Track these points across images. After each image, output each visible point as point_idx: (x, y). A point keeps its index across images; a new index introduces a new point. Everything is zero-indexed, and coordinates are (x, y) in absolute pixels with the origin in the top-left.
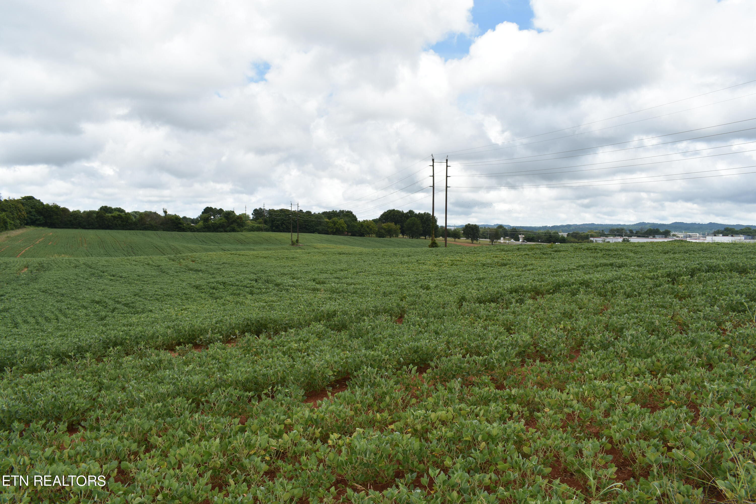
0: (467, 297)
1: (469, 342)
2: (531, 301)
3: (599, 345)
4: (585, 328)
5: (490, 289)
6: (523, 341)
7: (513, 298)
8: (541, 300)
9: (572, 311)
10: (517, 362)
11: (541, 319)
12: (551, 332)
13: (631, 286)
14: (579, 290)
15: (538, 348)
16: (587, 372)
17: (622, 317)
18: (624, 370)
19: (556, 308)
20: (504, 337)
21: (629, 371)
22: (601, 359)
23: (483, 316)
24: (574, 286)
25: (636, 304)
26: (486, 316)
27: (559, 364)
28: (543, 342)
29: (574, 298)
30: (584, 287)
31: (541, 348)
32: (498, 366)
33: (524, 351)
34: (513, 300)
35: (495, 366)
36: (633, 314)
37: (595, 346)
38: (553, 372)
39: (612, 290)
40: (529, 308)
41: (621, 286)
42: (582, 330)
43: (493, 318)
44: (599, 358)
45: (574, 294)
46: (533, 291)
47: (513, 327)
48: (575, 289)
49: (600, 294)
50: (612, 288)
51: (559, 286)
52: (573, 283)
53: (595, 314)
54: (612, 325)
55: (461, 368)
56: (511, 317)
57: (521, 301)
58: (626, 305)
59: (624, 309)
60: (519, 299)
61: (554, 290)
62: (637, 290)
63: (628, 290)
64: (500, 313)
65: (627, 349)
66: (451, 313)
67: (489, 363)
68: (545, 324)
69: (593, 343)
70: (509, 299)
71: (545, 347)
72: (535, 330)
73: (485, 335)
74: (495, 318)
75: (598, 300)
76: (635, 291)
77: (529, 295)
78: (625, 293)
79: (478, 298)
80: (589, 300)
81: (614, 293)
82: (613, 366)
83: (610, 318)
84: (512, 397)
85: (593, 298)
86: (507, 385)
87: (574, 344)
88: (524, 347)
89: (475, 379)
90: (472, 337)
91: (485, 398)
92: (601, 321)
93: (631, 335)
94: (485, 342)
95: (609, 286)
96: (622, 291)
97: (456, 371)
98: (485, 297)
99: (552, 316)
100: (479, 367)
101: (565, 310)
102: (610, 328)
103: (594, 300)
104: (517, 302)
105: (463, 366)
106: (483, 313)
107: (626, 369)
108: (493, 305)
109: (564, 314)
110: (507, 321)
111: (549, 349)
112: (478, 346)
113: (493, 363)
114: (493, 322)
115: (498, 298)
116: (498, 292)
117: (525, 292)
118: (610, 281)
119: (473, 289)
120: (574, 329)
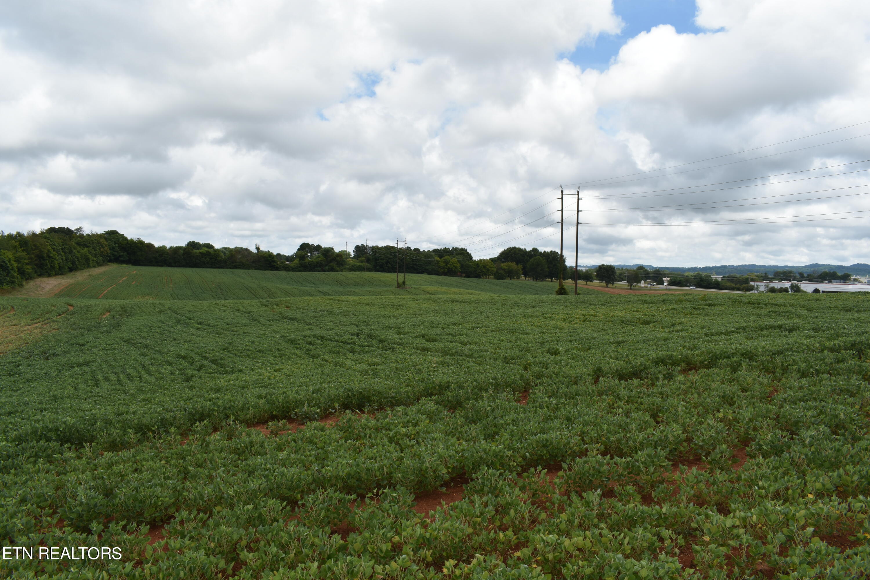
0: (603, 368)
1: (608, 435)
2: (681, 378)
3: (769, 447)
4: (751, 420)
5: (631, 357)
6: (674, 436)
7: (660, 372)
8: (693, 377)
9: (734, 394)
10: (667, 465)
11: (695, 403)
12: (709, 424)
13: (806, 361)
14: (741, 364)
15: (692, 446)
16: (756, 488)
17: (797, 406)
18: (803, 485)
19: (714, 389)
20: (650, 430)
21: (809, 487)
22: (772, 469)
23: (624, 397)
24: (735, 359)
25: (813, 388)
26: (628, 397)
27: (720, 473)
28: (699, 437)
29: (735, 375)
30: (747, 360)
31: (696, 444)
32: (644, 471)
33: (675, 449)
34: (661, 376)
35: (641, 471)
36: (811, 403)
37: (765, 448)
38: (713, 484)
39: (782, 365)
40: (680, 388)
41: (793, 360)
42: (747, 423)
43: (636, 400)
44: (771, 467)
45: (734, 370)
46: (684, 362)
47: (660, 415)
48: (735, 362)
49: (767, 371)
50: (782, 362)
51: (716, 357)
52: (733, 355)
53: (761, 399)
54: (785, 417)
55: (600, 472)
56: (658, 400)
57: (669, 377)
58: (801, 388)
59: (800, 394)
60: (667, 373)
61: (709, 362)
62: (814, 366)
63: (803, 365)
64: (644, 394)
65: (806, 455)
66: (586, 392)
67: (633, 466)
68: (701, 412)
69: (761, 443)
70: (655, 374)
71: (701, 444)
72: (688, 420)
73: (627, 424)
74: (639, 401)
75: (765, 380)
76: (811, 367)
77: (679, 368)
78: (799, 371)
79: (617, 370)
80: (754, 379)
81: (785, 369)
82: (789, 481)
83: (781, 407)
84: (663, 516)
85: (759, 377)
86: (656, 496)
87: (737, 440)
88: (676, 444)
89: (617, 488)
90: (612, 428)
91: (629, 517)
92: (770, 411)
93: (810, 436)
94: (628, 435)
95: (778, 360)
96: (794, 367)
97: (593, 476)
98: (626, 369)
99: (708, 400)
100: (620, 470)
101: (724, 393)
102: (783, 421)
103: (760, 379)
104: (665, 378)
105: (602, 470)
106: (624, 393)
107: (805, 484)
108: (636, 382)
109: (723, 397)
110: (654, 405)
111: (706, 447)
112: (618, 441)
113: (639, 467)
114: (636, 405)
115: (641, 371)
116: (642, 364)
117: (675, 363)
118: (780, 353)
119: (611, 357)
120: (736, 420)
